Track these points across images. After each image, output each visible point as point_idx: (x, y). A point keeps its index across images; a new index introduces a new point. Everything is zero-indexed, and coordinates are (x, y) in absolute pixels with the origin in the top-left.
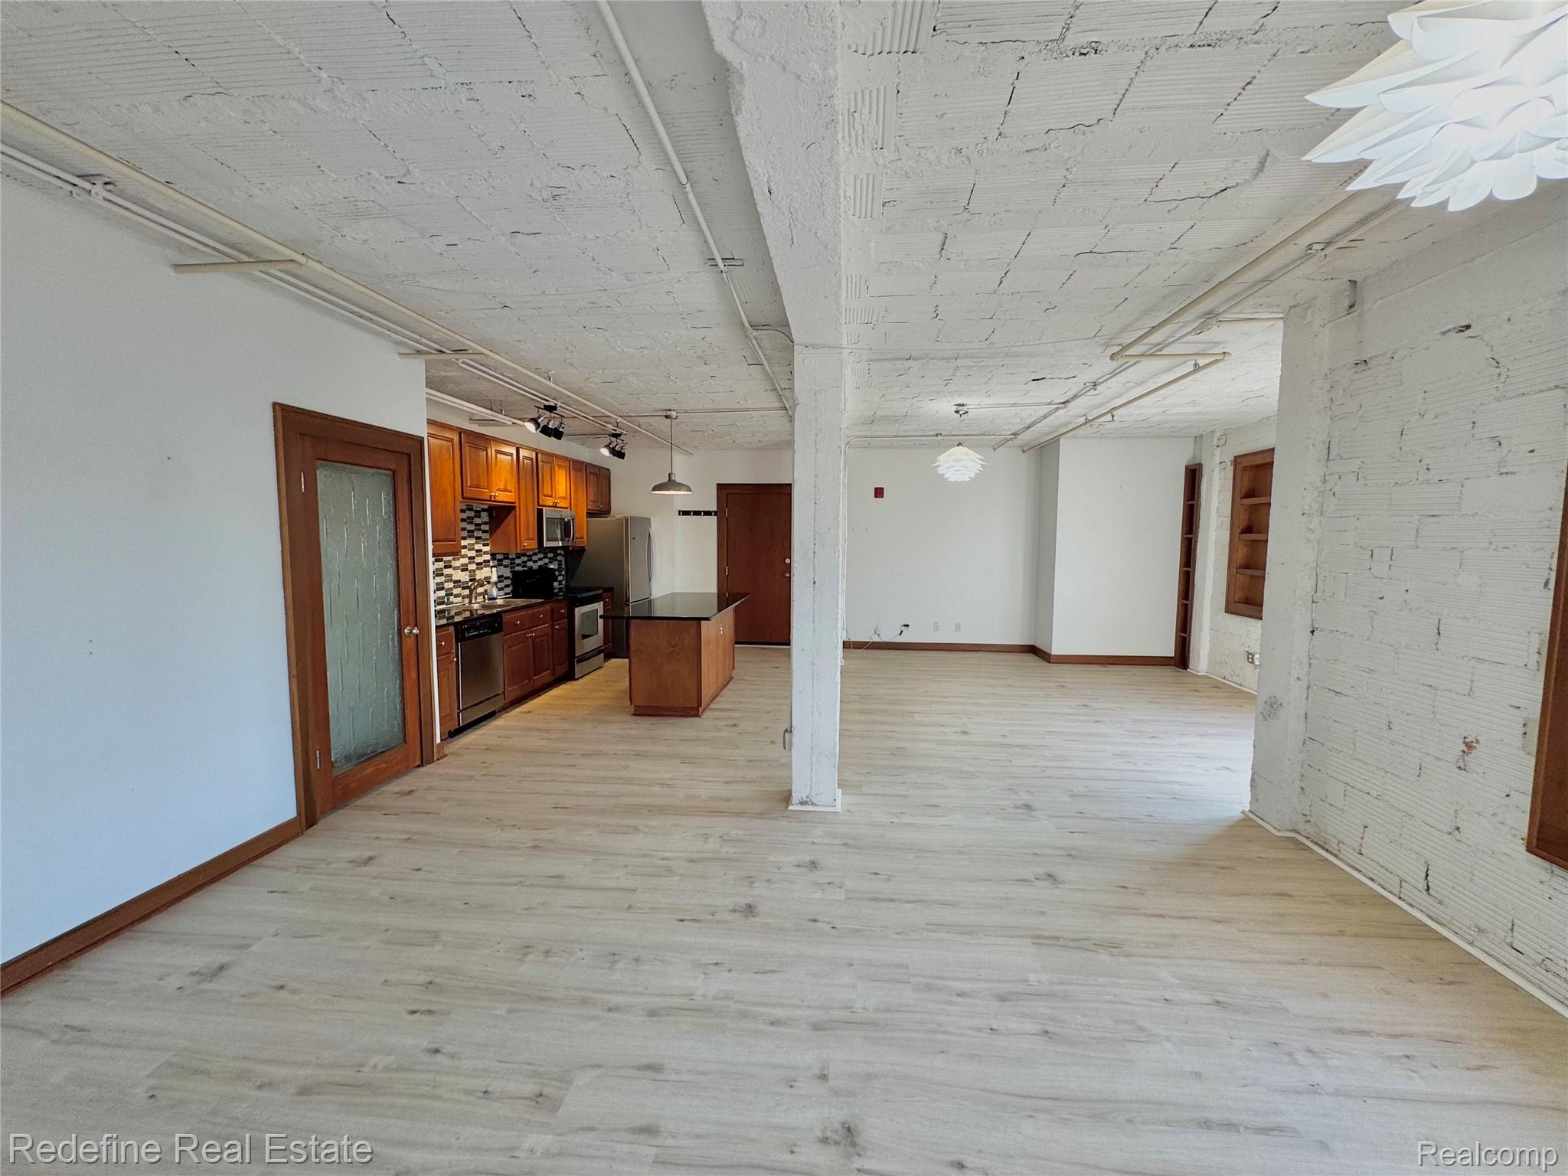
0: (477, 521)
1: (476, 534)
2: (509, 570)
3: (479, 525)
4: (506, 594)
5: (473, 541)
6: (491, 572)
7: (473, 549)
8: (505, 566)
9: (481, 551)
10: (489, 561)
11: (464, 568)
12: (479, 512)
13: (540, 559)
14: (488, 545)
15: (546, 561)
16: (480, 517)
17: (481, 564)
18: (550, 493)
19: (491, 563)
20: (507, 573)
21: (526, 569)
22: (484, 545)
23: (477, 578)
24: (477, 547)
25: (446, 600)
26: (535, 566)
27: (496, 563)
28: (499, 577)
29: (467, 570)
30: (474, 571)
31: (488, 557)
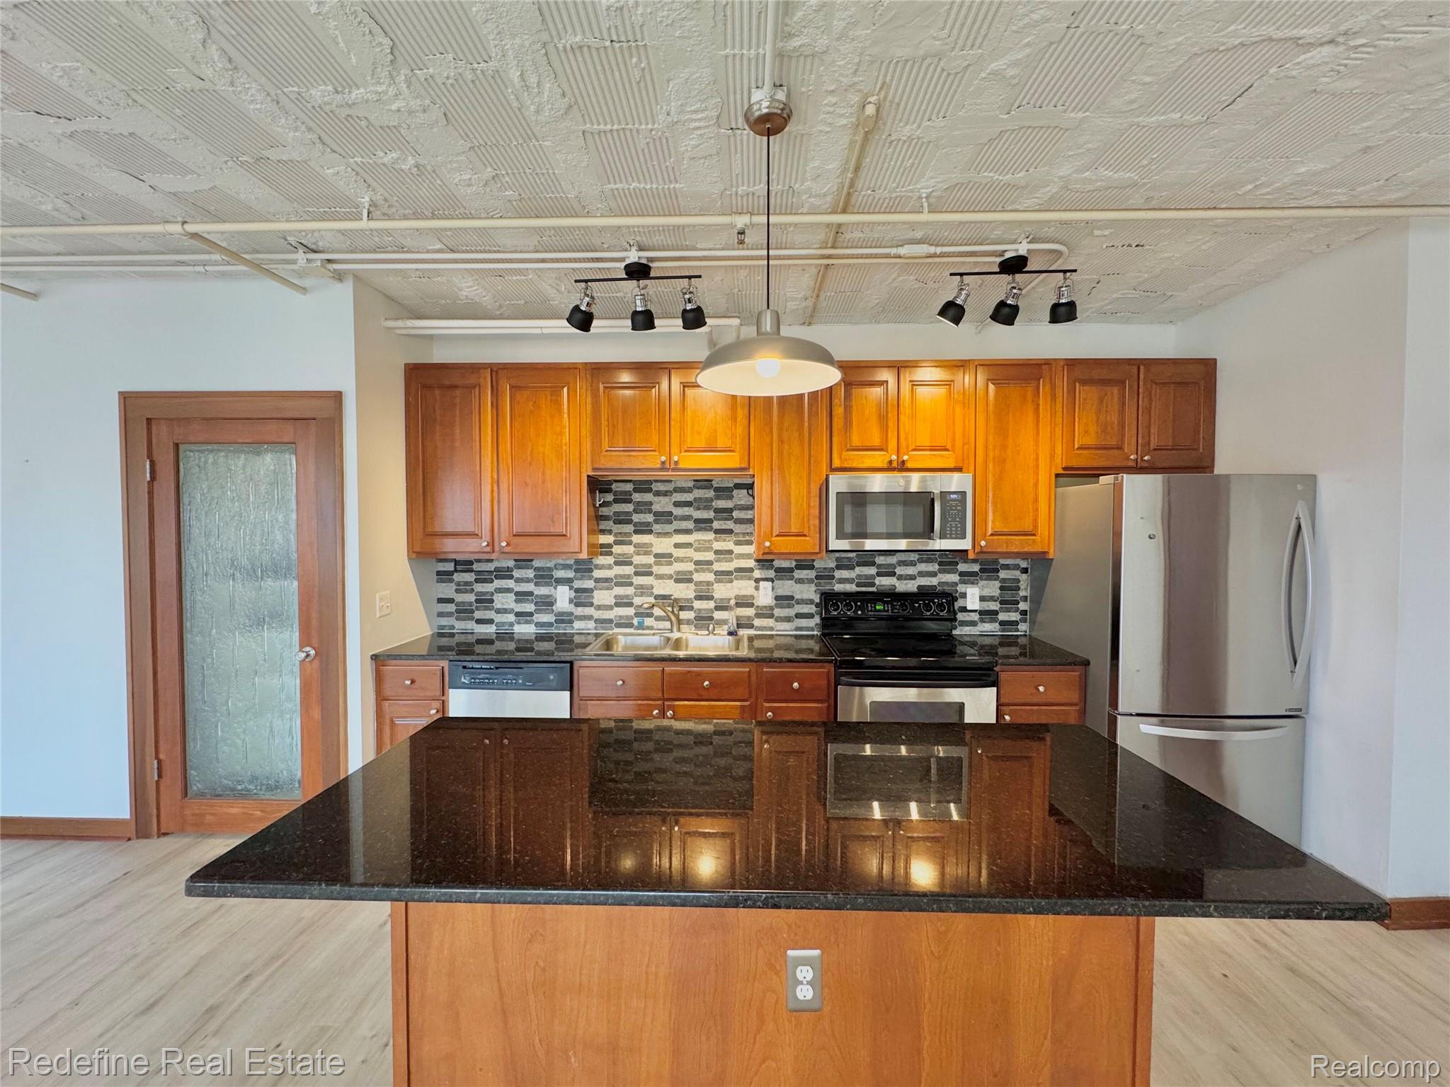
0: (722, 504)
1: (716, 525)
2: (813, 587)
3: (730, 510)
4: (798, 629)
5: (711, 536)
6: (757, 588)
7: (708, 549)
8: (800, 581)
9: (730, 552)
10: (751, 570)
11: (683, 578)
12: (730, 490)
13: (933, 574)
14: (749, 543)
15: (954, 578)
16: (731, 497)
17: (729, 573)
18: (876, 441)
19: (757, 574)
20: (810, 592)
21: (874, 589)
22: (738, 543)
23: (716, 596)
24: (717, 546)
25: (635, 621)
26: (911, 587)
27: (771, 574)
28: (777, 598)
29: (690, 581)
30: (709, 583)
31: (751, 563)
